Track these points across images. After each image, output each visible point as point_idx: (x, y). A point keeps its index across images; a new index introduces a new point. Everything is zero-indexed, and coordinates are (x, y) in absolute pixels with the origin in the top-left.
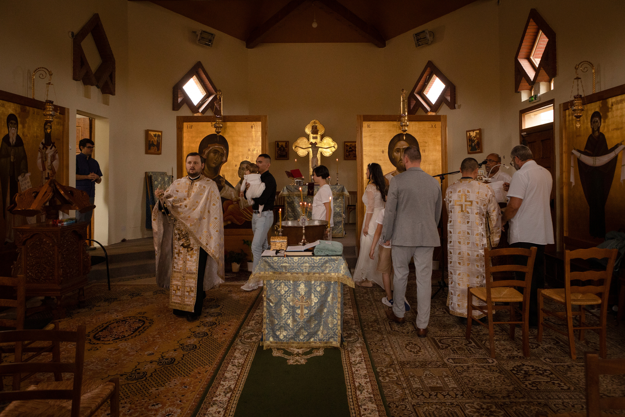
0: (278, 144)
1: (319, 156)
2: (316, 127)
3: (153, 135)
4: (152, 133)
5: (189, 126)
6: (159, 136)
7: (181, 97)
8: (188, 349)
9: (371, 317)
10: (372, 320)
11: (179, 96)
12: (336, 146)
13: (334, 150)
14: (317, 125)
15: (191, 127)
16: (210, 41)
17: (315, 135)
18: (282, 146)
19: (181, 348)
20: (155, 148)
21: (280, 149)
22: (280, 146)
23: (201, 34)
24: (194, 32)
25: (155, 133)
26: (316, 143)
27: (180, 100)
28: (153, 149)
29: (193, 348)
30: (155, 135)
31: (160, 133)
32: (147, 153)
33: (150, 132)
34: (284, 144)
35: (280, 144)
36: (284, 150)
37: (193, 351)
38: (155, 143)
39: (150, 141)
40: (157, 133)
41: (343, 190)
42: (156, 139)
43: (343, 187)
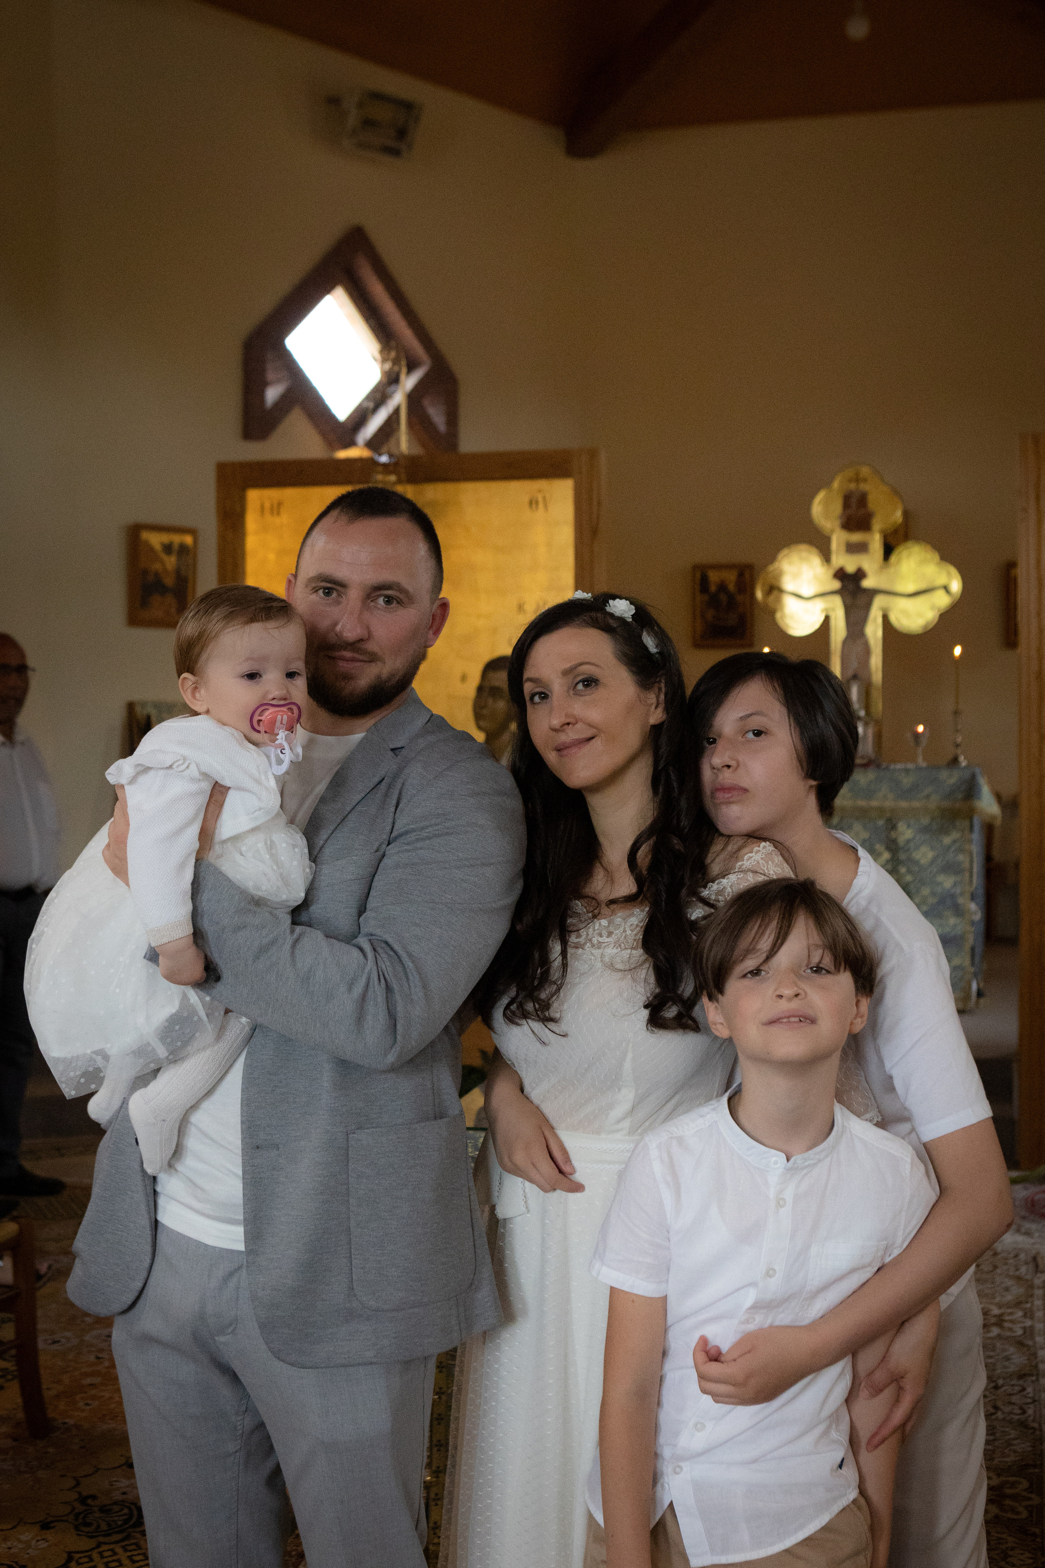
0: (704, 583)
1: (874, 631)
2: (862, 500)
3: (158, 547)
4: (156, 540)
5: (267, 505)
6: (183, 550)
7: (278, 381)
8: (104, 1527)
9: (1009, 1444)
10: (1011, 1458)
11: (270, 375)
12: (956, 586)
13: (942, 601)
14: (864, 487)
15: (277, 508)
16: (402, 133)
17: (856, 537)
18: (722, 587)
19: (77, 1515)
20: (170, 600)
21: (713, 601)
22: (713, 588)
23: (360, 105)
24: (334, 101)
25: (165, 538)
26: (860, 574)
27: (272, 394)
28: (160, 605)
29: (126, 1521)
30: (168, 548)
31: (188, 540)
32: (134, 620)
33: (145, 535)
34: (730, 578)
35: (714, 577)
36: (732, 603)
37: (119, 1537)
38: (169, 581)
39: (145, 572)
40: (177, 539)
41: (970, 791)
42: (171, 562)
43: (973, 777)
